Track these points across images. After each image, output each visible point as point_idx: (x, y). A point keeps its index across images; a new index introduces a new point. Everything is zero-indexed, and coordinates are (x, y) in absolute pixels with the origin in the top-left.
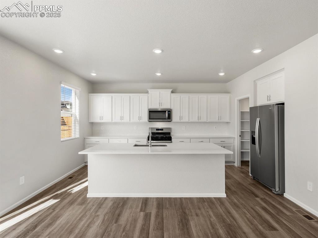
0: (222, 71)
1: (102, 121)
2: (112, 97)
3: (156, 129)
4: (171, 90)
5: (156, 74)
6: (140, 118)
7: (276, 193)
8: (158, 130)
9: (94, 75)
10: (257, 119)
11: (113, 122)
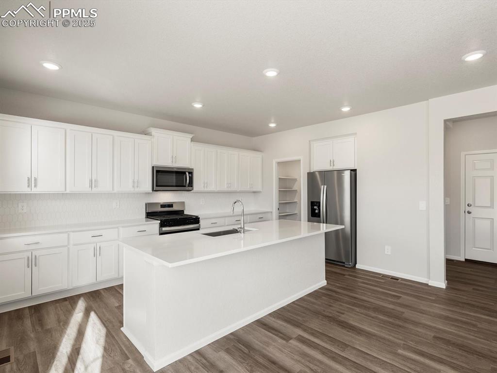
0: (273, 121)
1: (34, 190)
2: (65, 131)
3: (161, 205)
4: (191, 136)
5: (193, 104)
6: (136, 183)
7: (350, 266)
8: (163, 206)
9: (51, 67)
10: (323, 186)
11: (68, 191)
